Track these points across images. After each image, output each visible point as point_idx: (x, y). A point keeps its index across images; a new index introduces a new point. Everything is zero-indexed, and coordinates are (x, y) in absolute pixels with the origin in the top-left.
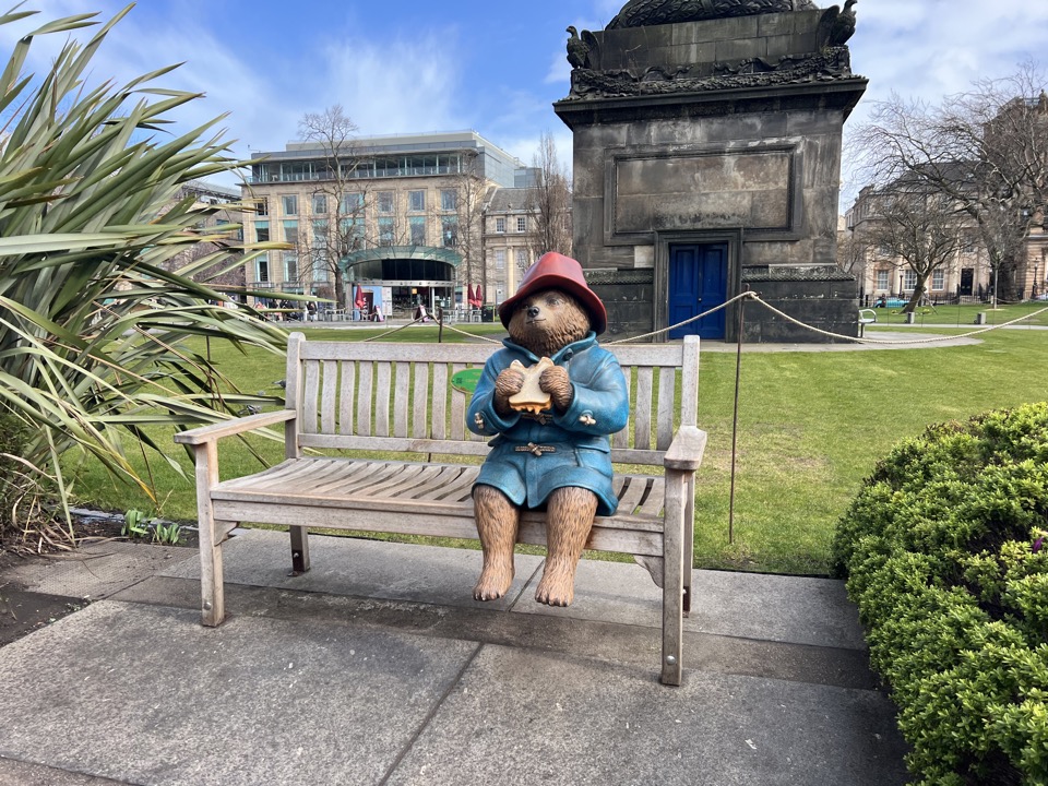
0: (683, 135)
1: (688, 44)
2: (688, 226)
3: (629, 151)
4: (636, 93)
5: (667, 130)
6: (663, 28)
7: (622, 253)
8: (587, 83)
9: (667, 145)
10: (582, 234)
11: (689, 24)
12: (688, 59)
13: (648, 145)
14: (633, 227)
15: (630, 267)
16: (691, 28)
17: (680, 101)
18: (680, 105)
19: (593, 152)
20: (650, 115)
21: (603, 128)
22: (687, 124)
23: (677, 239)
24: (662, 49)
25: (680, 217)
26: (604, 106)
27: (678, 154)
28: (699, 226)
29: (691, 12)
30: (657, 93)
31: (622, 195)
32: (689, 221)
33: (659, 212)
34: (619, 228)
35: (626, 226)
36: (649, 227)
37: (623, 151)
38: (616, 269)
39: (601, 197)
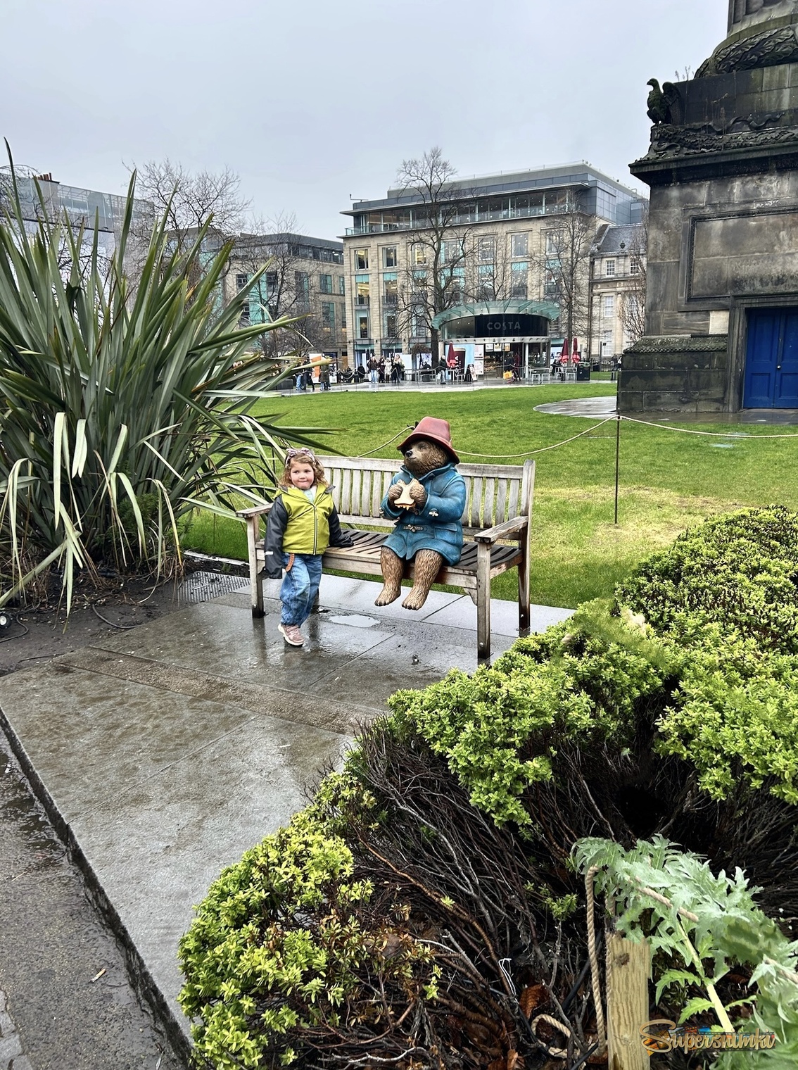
0: (769, 190)
1: (780, 88)
2: (769, 289)
3: (708, 211)
4: (718, 148)
5: (751, 186)
6: (754, 74)
7: (696, 320)
8: (667, 140)
9: (751, 202)
10: (655, 300)
11: (782, 67)
12: (779, 105)
13: (730, 203)
14: (709, 291)
15: (705, 333)
16: (785, 70)
17: (766, 154)
18: (766, 158)
19: (670, 213)
20: (732, 170)
21: (682, 187)
22: (773, 178)
23: (755, 304)
24: (750, 96)
25: (761, 280)
26: (683, 165)
27: (761, 212)
28: (781, 289)
29: (785, 53)
30: (741, 146)
31: (699, 257)
32: (770, 284)
33: (738, 274)
34: (694, 293)
35: (701, 291)
36: (727, 291)
37: (701, 211)
38: (690, 335)
39: (677, 260)
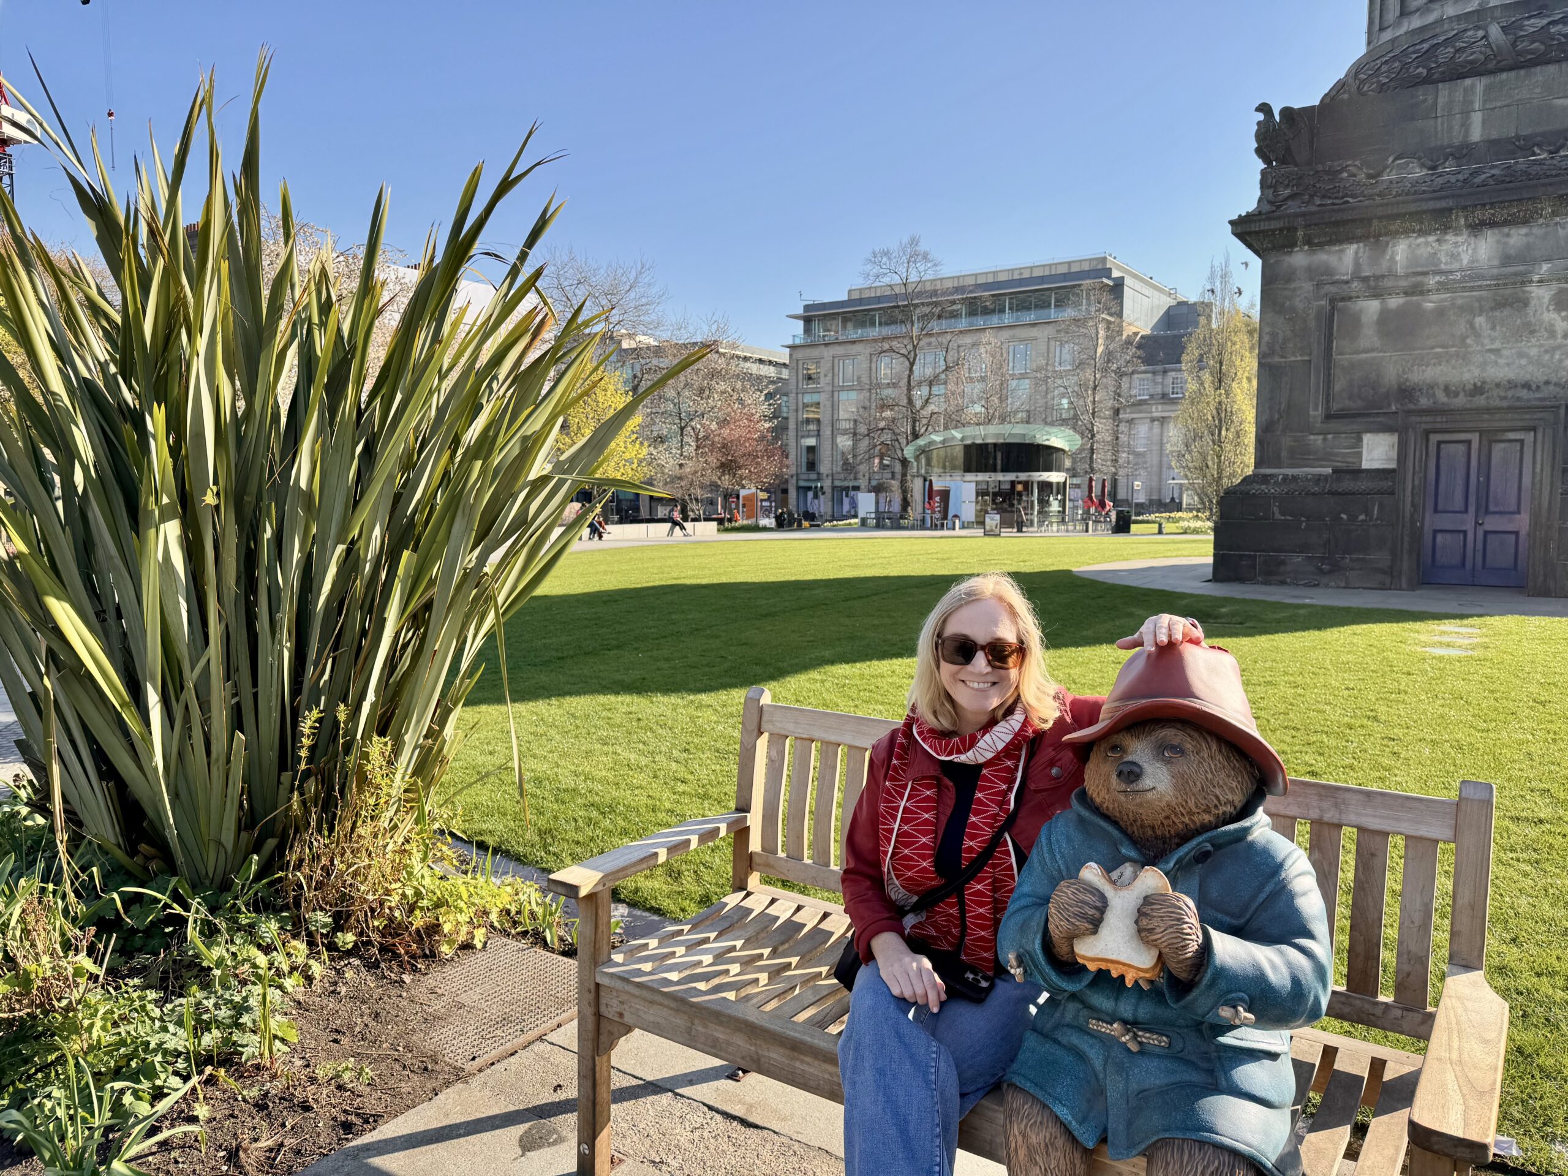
0: (1454, 256)
1: (1466, 111)
2: (1460, 402)
3: (1355, 286)
4: (1371, 196)
5: (1425, 250)
6: (1422, 94)
7: (1340, 446)
8: (1287, 187)
9: (1425, 274)
11: (1468, 82)
12: (1466, 135)
13: (1392, 275)
14: (1360, 404)
15: (1355, 467)
16: (1473, 86)
17: (1450, 203)
19: (1295, 290)
20: (1393, 228)
21: (1312, 252)
22: (1461, 239)
23: (1439, 423)
24: (1420, 123)
25: (1447, 388)
26: (1315, 220)
27: (1444, 288)
28: (1480, 401)
29: (1471, 62)
30: (1407, 194)
31: (1341, 354)
32: (1462, 395)
33: (1407, 380)
34: (1335, 407)
35: (1348, 403)
36: (1389, 405)
37: (1345, 287)
38: (1330, 470)
39: (1306, 358)
